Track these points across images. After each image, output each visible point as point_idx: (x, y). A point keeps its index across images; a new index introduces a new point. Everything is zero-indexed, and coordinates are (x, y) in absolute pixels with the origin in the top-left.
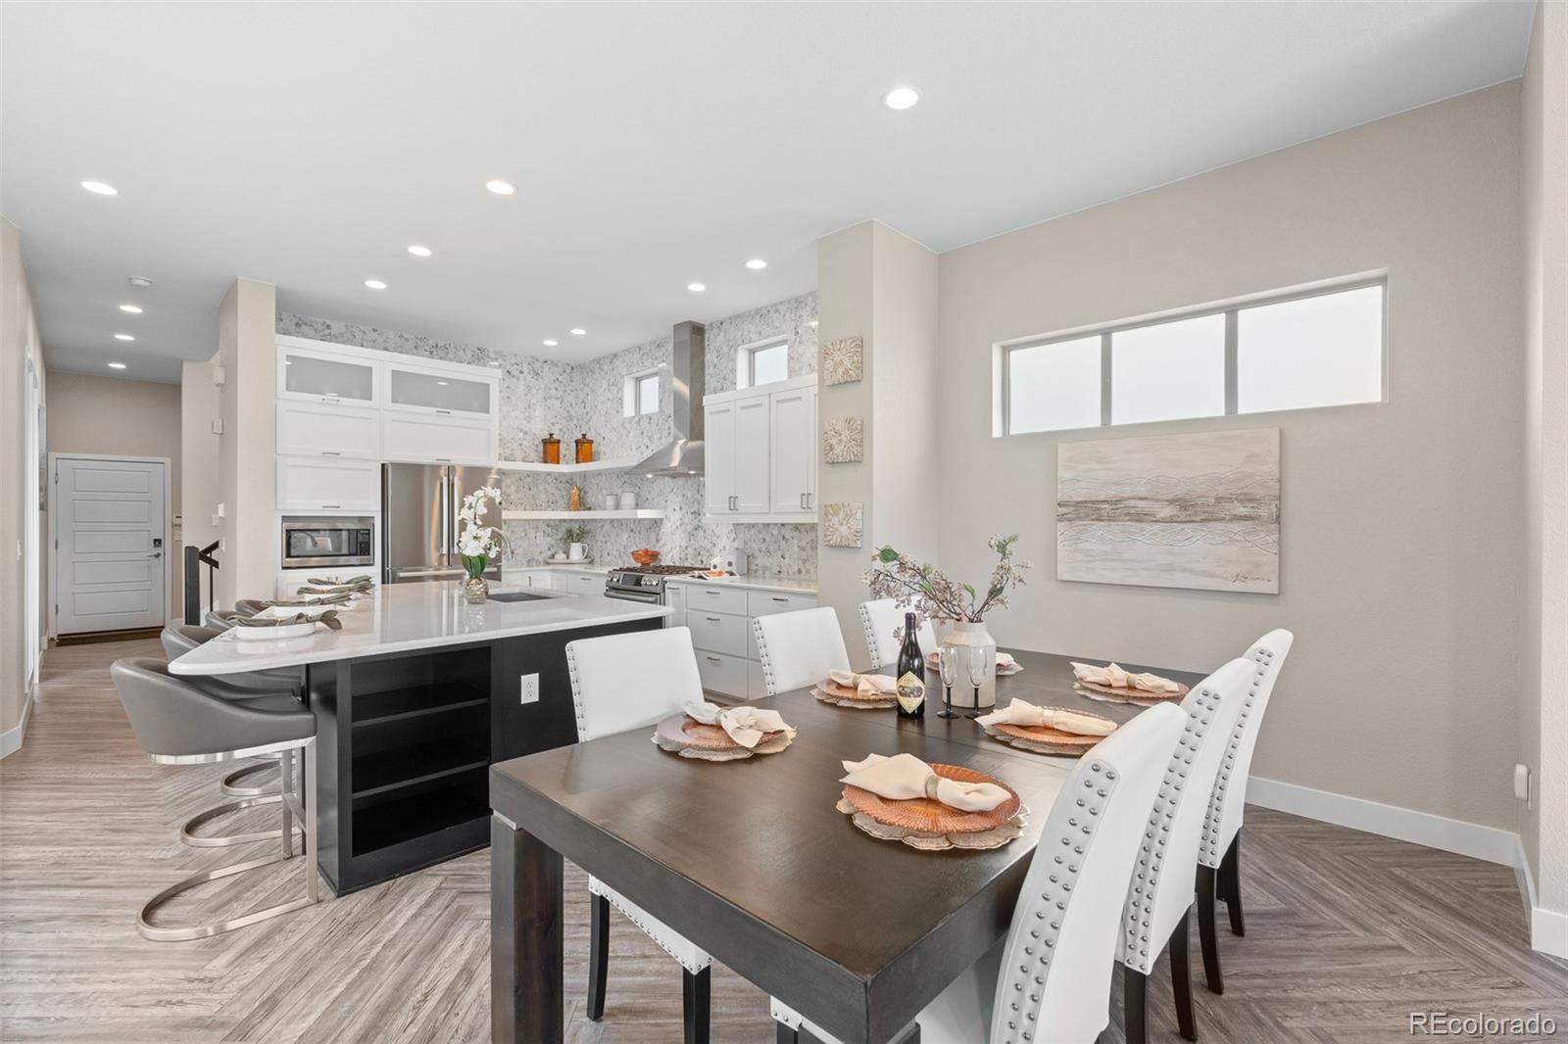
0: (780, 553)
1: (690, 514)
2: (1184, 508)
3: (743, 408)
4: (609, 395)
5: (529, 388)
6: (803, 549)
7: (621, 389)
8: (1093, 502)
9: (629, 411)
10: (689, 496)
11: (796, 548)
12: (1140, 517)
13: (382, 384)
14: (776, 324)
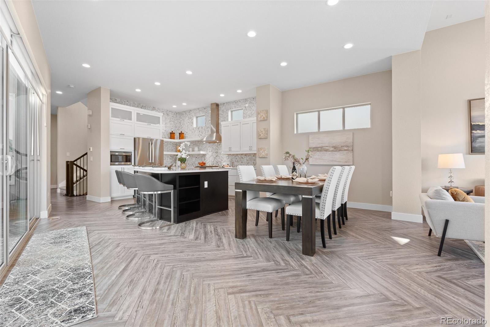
0: (241, 162)
1: (215, 153)
2: (335, 148)
3: (233, 125)
4: (189, 121)
5: (166, 118)
6: (247, 160)
7: (193, 120)
8: (317, 147)
9: (195, 126)
10: (214, 147)
11: (245, 160)
12: (326, 150)
13: (134, 116)
14: (240, 105)
